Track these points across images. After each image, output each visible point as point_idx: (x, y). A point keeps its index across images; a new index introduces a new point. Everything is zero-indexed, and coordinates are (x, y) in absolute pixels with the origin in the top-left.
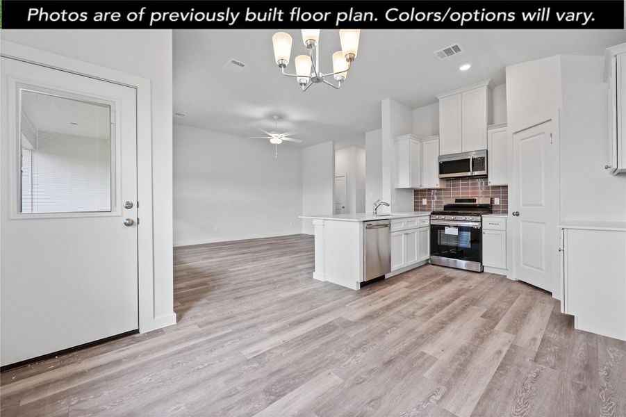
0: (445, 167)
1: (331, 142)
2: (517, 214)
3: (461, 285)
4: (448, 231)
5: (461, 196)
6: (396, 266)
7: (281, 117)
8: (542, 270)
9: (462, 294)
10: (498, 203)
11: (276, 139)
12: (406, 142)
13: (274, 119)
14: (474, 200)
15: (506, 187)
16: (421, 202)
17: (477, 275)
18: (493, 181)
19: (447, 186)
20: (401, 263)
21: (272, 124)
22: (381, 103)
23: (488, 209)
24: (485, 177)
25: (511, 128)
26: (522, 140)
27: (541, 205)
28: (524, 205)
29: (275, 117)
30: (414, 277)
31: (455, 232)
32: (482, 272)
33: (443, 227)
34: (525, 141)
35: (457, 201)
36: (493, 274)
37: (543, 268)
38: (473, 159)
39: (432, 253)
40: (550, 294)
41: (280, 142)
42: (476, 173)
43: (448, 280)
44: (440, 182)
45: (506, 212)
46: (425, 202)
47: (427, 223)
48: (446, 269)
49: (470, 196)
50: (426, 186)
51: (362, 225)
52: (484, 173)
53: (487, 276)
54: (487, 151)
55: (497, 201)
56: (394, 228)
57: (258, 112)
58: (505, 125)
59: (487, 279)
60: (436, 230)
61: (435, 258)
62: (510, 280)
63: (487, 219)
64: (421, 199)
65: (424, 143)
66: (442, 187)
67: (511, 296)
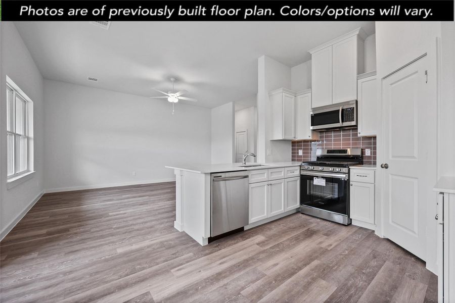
0: (317, 119)
1: (231, 103)
2: (386, 167)
3: (321, 243)
4: (317, 182)
5: (333, 147)
6: (255, 218)
7: (177, 80)
8: (415, 233)
9: (316, 258)
10: (369, 155)
11: (173, 98)
12: (280, 97)
13: (171, 81)
14: (345, 151)
15: (375, 138)
16: (298, 153)
17: (344, 228)
18: (362, 132)
19: (321, 137)
20: (264, 213)
21: (169, 85)
22: (258, 60)
23: (358, 160)
24: (355, 128)
25: (380, 74)
26: (391, 84)
27: (413, 157)
28: (393, 157)
29: (172, 79)
30: (275, 229)
31: (322, 182)
32: (350, 224)
33: (311, 178)
34: (394, 85)
35: (329, 151)
36: (361, 228)
37: (416, 230)
38: (343, 110)
39: (302, 202)
40: (424, 263)
41: (176, 101)
42: (346, 124)
43: (310, 234)
44: (313, 133)
45: (375, 163)
46: (301, 153)
47: (297, 173)
48: (313, 220)
49: (341, 147)
50: (300, 137)
51: (209, 177)
52: (353, 123)
53: (354, 230)
54: (357, 101)
55: (368, 152)
56: (252, 179)
57: (156, 75)
58: (374, 73)
59: (352, 235)
60: (305, 180)
61: (304, 206)
62: (378, 238)
63: (355, 170)
64: (298, 150)
65: (299, 97)
66: (314, 139)
67: (374, 263)
